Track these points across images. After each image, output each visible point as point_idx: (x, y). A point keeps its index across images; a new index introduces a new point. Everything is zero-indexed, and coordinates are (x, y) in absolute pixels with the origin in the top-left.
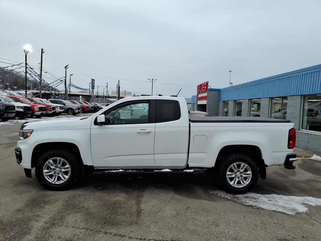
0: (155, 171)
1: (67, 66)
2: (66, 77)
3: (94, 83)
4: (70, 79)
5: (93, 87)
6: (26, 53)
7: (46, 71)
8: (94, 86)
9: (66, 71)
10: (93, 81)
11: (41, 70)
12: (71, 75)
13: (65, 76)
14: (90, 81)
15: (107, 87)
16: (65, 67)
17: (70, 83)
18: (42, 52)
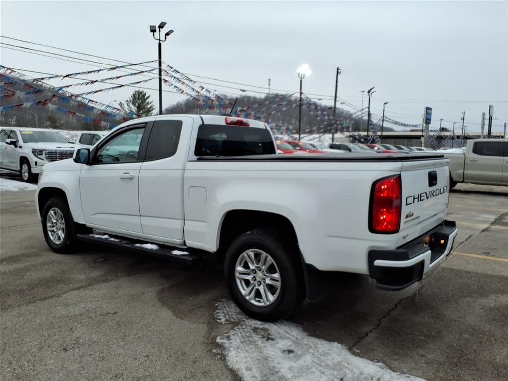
0: (138, 245)
1: (371, 90)
2: (369, 108)
3: (430, 114)
4: (384, 110)
5: (427, 121)
6: (301, 78)
7: (343, 102)
8: (430, 120)
9: (369, 98)
10: (429, 111)
11: (336, 100)
12: (386, 103)
13: (368, 106)
14: (423, 111)
15: (463, 119)
16: (369, 92)
17: (384, 116)
18: (338, 73)
